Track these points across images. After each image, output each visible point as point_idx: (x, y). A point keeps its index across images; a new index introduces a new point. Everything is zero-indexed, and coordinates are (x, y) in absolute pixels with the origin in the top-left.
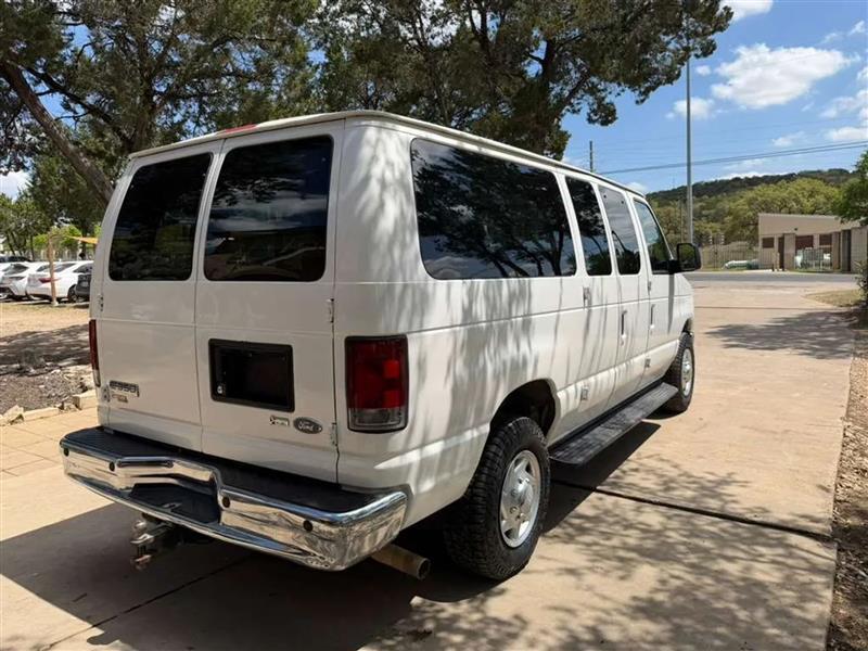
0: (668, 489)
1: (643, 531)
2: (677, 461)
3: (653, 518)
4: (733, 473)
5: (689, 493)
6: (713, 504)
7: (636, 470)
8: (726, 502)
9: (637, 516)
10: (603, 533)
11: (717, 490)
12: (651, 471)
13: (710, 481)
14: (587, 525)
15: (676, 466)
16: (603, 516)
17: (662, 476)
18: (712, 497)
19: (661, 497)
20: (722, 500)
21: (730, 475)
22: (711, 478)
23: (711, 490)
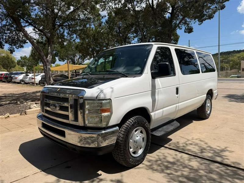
0: (202, 152)
1: (190, 169)
2: (206, 141)
3: (195, 163)
4: (227, 147)
5: (210, 155)
6: (219, 159)
7: (191, 144)
8: (224, 159)
9: (189, 162)
10: (175, 169)
11: (220, 153)
12: (196, 144)
13: (218, 150)
14: (170, 165)
15: (206, 143)
16: (176, 162)
17: (201, 147)
18: (219, 156)
19: (199, 155)
20: (222, 158)
21: (226, 148)
22: (218, 148)
23: (218, 153)
